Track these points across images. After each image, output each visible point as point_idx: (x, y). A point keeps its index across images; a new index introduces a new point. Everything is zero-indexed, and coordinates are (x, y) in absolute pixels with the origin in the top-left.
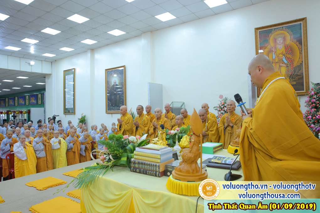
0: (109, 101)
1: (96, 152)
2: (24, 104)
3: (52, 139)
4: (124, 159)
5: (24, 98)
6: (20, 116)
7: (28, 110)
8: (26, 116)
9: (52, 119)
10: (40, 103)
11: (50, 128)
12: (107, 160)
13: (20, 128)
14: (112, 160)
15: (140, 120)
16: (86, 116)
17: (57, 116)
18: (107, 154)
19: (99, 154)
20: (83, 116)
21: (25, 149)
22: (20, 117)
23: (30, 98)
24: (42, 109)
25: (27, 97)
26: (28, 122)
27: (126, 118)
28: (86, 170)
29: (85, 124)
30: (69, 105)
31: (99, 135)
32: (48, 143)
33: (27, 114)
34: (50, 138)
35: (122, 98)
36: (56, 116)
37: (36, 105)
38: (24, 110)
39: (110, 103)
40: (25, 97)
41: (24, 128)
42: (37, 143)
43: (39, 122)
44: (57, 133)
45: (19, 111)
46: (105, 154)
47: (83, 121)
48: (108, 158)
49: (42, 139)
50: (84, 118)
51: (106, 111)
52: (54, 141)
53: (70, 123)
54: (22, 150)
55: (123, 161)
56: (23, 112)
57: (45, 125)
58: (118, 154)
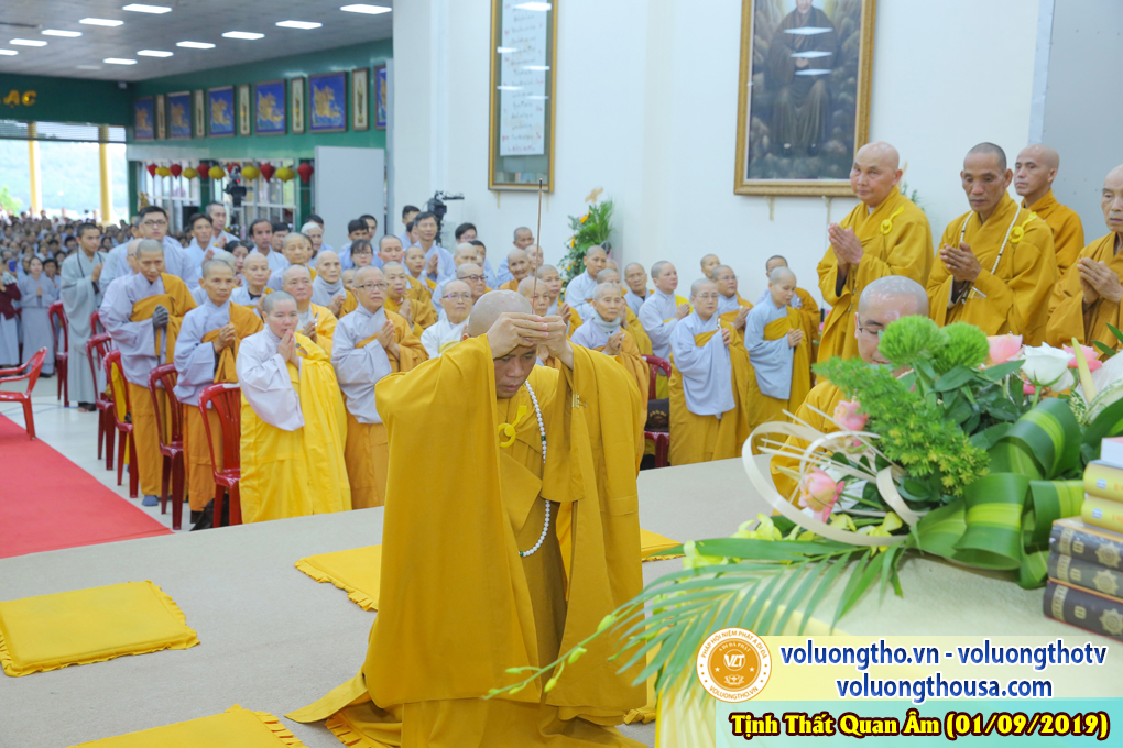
0: (756, 120)
1: (783, 438)
2: (279, 126)
3: (432, 329)
4: (1000, 517)
5: (281, 92)
6: (263, 194)
7: (302, 161)
8: (289, 193)
9: (425, 216)
10: (361, 121)
11: (415, 263)
12: (847, 505)
13: (266, 254)
14: (888, 509)
15: (983, 240)
16: (616, 207)
17: (455, 198)
18: (856, 458)
19: (805, 458)
20: (598, 204)
21: (293, 369)
22: (260, 197)
23: (312, 93)
24: (374, 155)
25: (297, 88)
26: (303, 223)
27: (887, 222)
28: (705, 562)
29: (608, 249)
30: (521, 139)
31: (691, 320)
32: (409, 346)
33: (298, 181)
34: (420, 318)
35: (844, 102)
36: (446, 198)
37: (343, 132)
38: (284, 160)
39: (763, 127)
40: (286, 84)
41: (287, 256)
42: (357, 343)
43: (359, 226)
44: (455, 295)
45: (259, 164)
46: (839, 458)
47: (595, 233)
48: (856, 490)
49: (379, 320)
50: (602, 217)
51: (738, 182)
52: (438, 339)
53: (523, 239)
54: (276, 377)
55: (993, 530)
56: (278, 173)
57: (388, 241)
58: (945, 474)
